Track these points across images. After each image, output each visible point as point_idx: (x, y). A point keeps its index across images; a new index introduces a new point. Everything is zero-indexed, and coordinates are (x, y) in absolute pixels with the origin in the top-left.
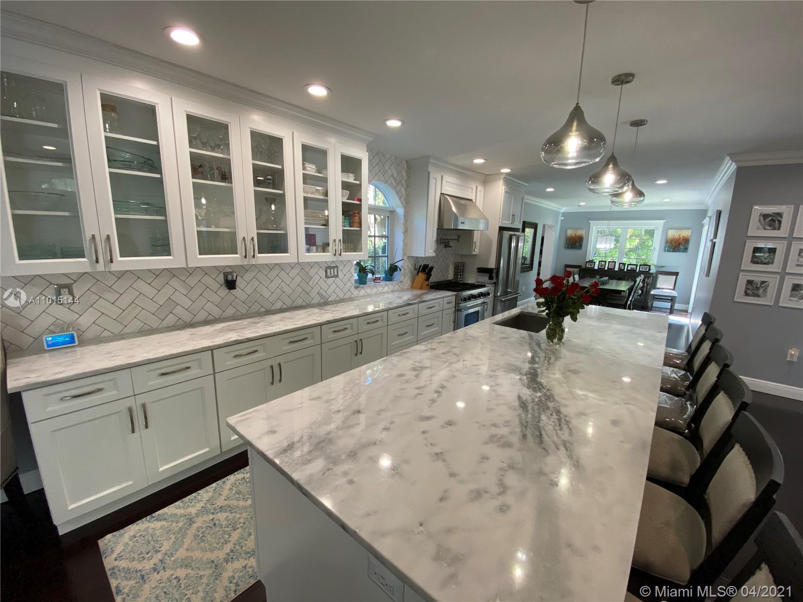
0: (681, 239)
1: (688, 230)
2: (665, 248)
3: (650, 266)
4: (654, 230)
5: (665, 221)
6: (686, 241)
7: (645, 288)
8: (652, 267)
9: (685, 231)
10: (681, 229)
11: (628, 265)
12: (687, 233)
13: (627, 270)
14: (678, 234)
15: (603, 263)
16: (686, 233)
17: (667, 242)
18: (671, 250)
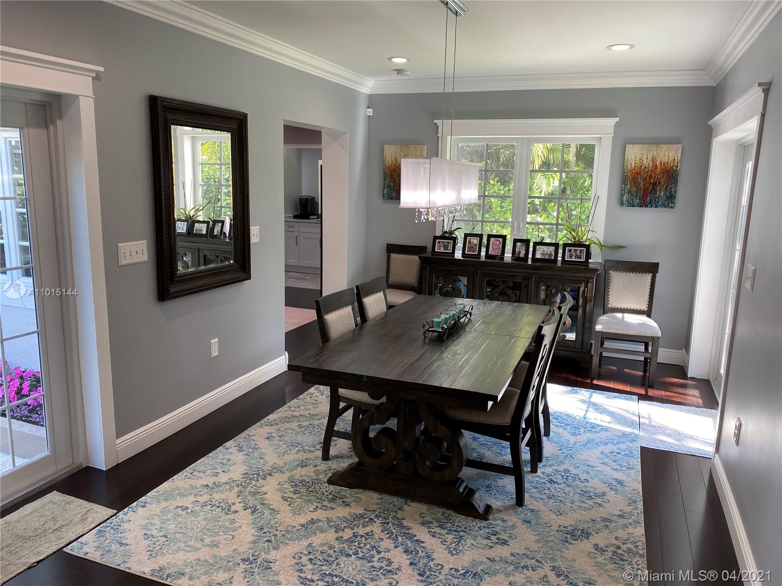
0: (659, 170)
1: (675, 146)
2: (622, 196)
3: (588, 247)
4: (593, 146)
5: (617, 119)
6: (670, 175)
7: (580, 311)
8: (594, 250)
9: (665, 147)
10: (657, 142)
11: (536, 244)
12: (672, 155)
13: (534, 259)
14: (650, 157)
15: (475, 241)
16: (668, 154)
17: (624, 180)
18: (637, 201)
